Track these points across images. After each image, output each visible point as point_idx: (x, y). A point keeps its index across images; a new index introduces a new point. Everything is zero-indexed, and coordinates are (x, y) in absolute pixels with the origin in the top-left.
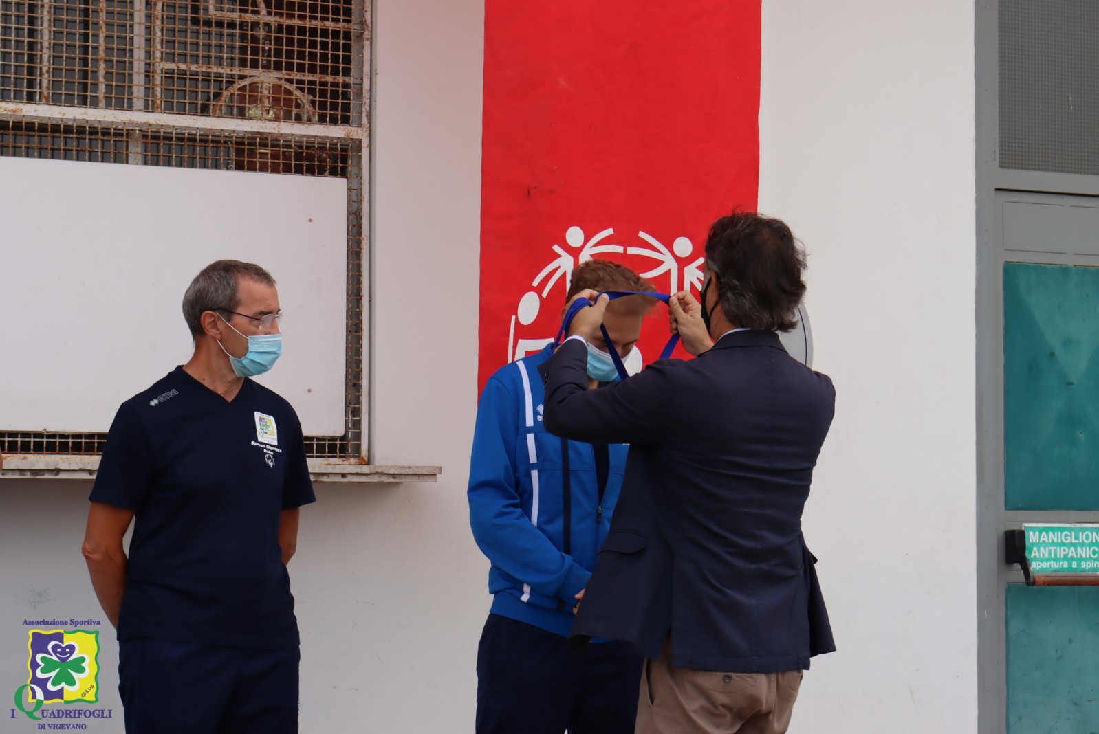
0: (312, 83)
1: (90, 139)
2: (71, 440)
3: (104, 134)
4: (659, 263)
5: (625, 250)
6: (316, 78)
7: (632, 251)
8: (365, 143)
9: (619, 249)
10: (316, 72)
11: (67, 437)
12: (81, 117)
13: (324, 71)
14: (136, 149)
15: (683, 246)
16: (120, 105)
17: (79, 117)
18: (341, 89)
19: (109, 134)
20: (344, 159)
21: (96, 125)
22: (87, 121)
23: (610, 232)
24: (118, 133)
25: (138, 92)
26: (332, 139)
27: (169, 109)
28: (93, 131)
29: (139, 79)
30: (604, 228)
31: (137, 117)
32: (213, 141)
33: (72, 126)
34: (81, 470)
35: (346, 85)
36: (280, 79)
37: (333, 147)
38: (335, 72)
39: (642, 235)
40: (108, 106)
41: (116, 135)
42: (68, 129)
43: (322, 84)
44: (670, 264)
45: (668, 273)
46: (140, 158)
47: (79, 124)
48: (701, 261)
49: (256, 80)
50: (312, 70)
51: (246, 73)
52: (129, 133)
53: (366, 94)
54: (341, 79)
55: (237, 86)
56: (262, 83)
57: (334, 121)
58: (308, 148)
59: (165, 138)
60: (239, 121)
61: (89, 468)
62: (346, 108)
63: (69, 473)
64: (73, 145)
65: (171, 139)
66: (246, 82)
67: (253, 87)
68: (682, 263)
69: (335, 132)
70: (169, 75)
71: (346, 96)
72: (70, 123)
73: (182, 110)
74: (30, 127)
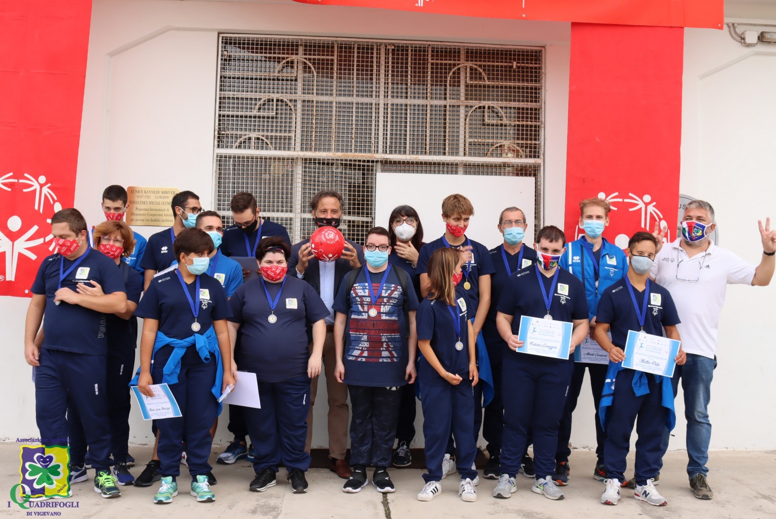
0: (522, 144)
3: (447, 165)
4: (636, 205)
5: (623, 200)
6: (524, 142)
7: (626, 200)
8: (542, 164)
9: (621, 200)
10: (524, 140)
13: (527, 139)
14: (461, 169)
15: (647, 198)
16: (452, 154)
17: (438, 159)
18: (533, 146)
19: (449, 165)
20: (535, 171)
21: (445, 162)
22: (442, 160)
23: (617, 194)
24: (452, 164)
25: (461, 150)
26: (530, 163)
27: (470, 155)
28: (443, 164)
29: (461, 145)
30: (614, 192)
31: (460, 158)
32: (486, 166)
35: (535, 144)
36: (511, 143)
37: (530, 167)
38: (531, 139)
39: (631, 194)
40: (449, 155)
41: (451, 165)
42: (435, 164)
43: (526, 144)
44: (641, 205)
45: (641, 209)
46: (462, 172)
47: (439, 162)
48: (654, 203)
49: (502, 144)
50: (522, 139)
51: (499, 141)
52: (457, 164)
53: (542, 147)
54: (533, 142)
55: (495, 146)
56: (504, 145)
57: (530, 157)
58: (521, 167)
59: (469, 165)
60: (495, 158)
62: (535, 152)
64: (437, 169)
65: (471, 165)
66: (498, 145)
67: (501, 146)
68: (647, 204)
69: (531, 161)
70: (470, 144)
71: (535, 148)
72: (435, 161)
73: (475, 155)
74: (421, 163)
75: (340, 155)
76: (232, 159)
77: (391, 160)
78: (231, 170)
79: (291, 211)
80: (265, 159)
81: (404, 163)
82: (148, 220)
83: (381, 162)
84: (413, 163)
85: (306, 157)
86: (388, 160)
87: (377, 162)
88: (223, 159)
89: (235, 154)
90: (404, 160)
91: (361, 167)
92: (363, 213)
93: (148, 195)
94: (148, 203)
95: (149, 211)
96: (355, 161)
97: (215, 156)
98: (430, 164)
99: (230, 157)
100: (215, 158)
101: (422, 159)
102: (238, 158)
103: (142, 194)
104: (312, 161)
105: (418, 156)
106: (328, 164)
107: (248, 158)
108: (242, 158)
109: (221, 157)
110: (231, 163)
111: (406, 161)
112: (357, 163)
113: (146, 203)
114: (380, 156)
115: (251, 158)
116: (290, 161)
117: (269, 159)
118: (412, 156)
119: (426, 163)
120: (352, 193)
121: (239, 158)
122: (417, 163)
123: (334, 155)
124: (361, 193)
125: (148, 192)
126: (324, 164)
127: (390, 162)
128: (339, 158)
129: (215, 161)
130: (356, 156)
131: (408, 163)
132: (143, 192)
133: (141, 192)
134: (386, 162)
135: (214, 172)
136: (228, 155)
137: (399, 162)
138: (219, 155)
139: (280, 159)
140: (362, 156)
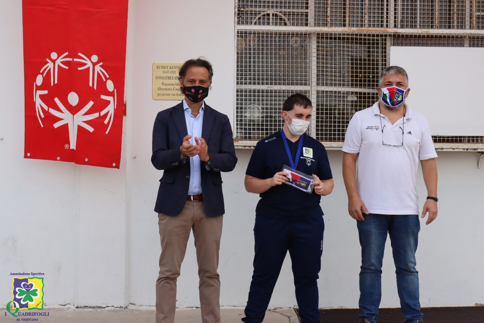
1: (451, 40)
2: (446, 138)
3: (456, 38)
11: (445, 137)
12: (449, 33)
14: (467, 42)
21: (454, 35)
22: (451, 34)
25: (468, 23)
27: (479, 28)
28: (453, 37)
29: (468, 19)
33: (446, 36)
34: (450, 148)
40: (458, 28)
41: (460, 38)
42: (445, 37)
46: (468, 45)
47: (448, 35)
52: (465, 37)
61: (453, 147)
63: (447, 149)
65: (479, 38)
70: (478, 17)
72: (445, 35)
74: (432, 37)
75: (354, 30)
76: (252, 35)
77: (403, 34)
78: (252, 45)
79: (306, 84)
80: (283, 34)
81: (415, 36)
82: (174, 95)
83: (394, 36)
84: (424, 36)
85: (322, 32)
86: (401, 34)
87: (390, 35)
88: (244, 35)
89: (256, 30)
90: (415, 34)
91: (375, 41)
92: (373, 85)
93: (172, 70)
94: (174, 78)
95: (175, 86)
96: (369, 35)
97: (236, 32)
98: (440, 37)
99: (250, 33)
100: (236, 34)
101: (433, 32)
102: (257, 34)
103: (168, 70)
104: (329, 36)
105: (429, 30)
106: (344, 39)
107: (267, 34)
108: (262, 34)
109: (242, 33)
110: (252, 39)
111: (417, 35)
112: (371, 38)
113: (171, 78)
114: (392, 30)
115: (270, 34)
116: (308, 36)
117: (287, 34)
118: (423, 30)
119: (436, 37)
120: (367, 66)
121: (259, 33)
122: (428, 37)
123: (350, 30)
124: (375, 66)
125: (174, 67)
126: (339, 38)
127: (403, 36)
128: (354, 33)
129: (236, 37)
130: (370, 30)
131: (419, 36)
132: (169, 67)
133: (166, 67)
134: (399, 36)
135: (236, 47)
136: (248, 31)
137: (411, 36)
138: (240, 31)
139: (298, 35)
140: (376, 30)
